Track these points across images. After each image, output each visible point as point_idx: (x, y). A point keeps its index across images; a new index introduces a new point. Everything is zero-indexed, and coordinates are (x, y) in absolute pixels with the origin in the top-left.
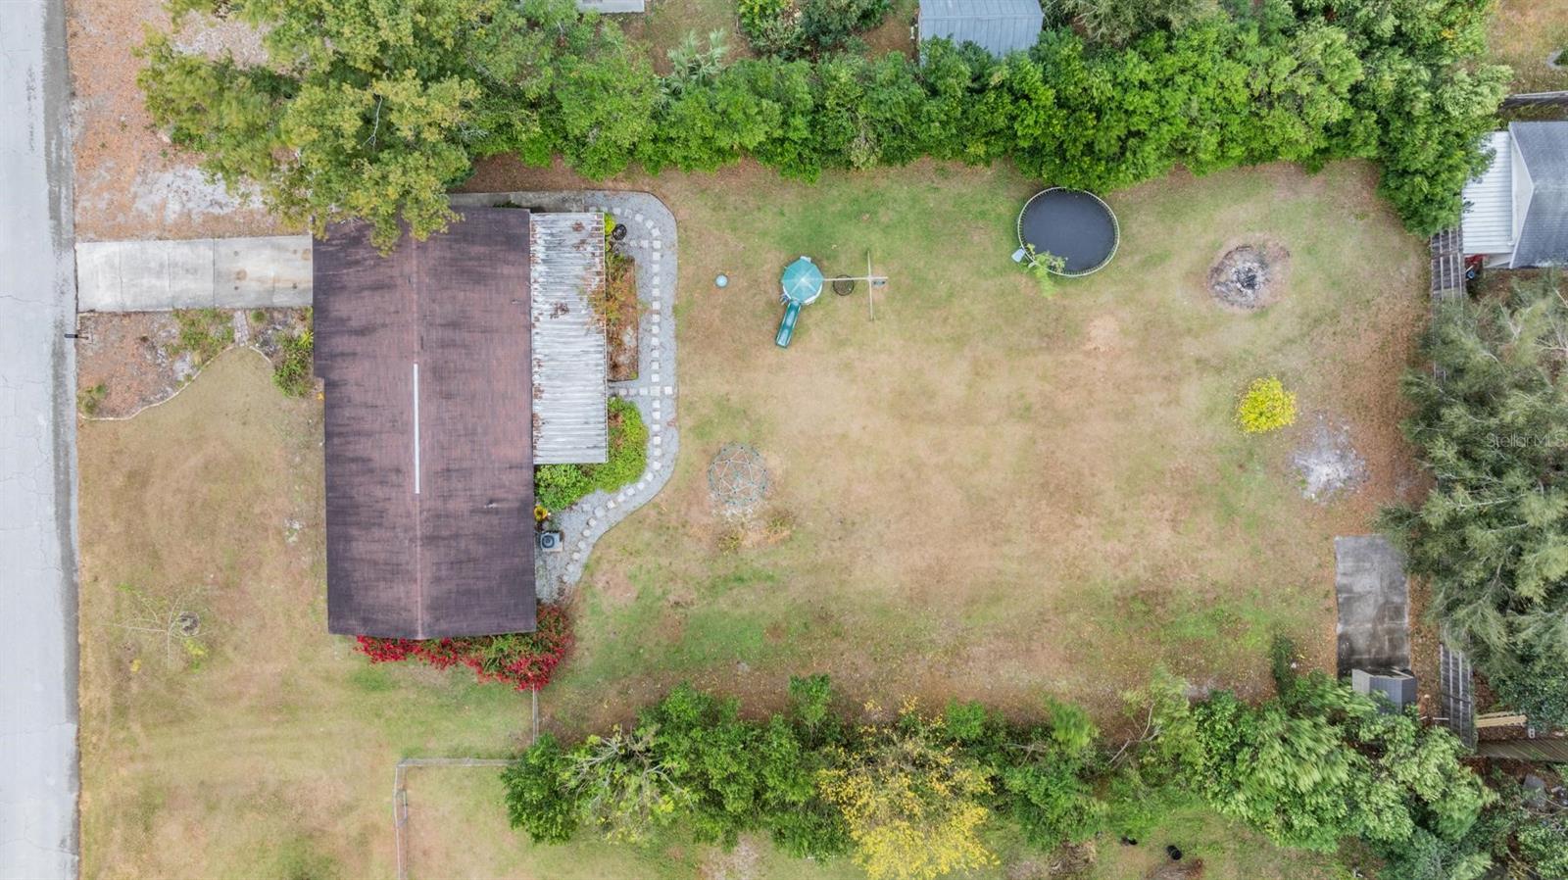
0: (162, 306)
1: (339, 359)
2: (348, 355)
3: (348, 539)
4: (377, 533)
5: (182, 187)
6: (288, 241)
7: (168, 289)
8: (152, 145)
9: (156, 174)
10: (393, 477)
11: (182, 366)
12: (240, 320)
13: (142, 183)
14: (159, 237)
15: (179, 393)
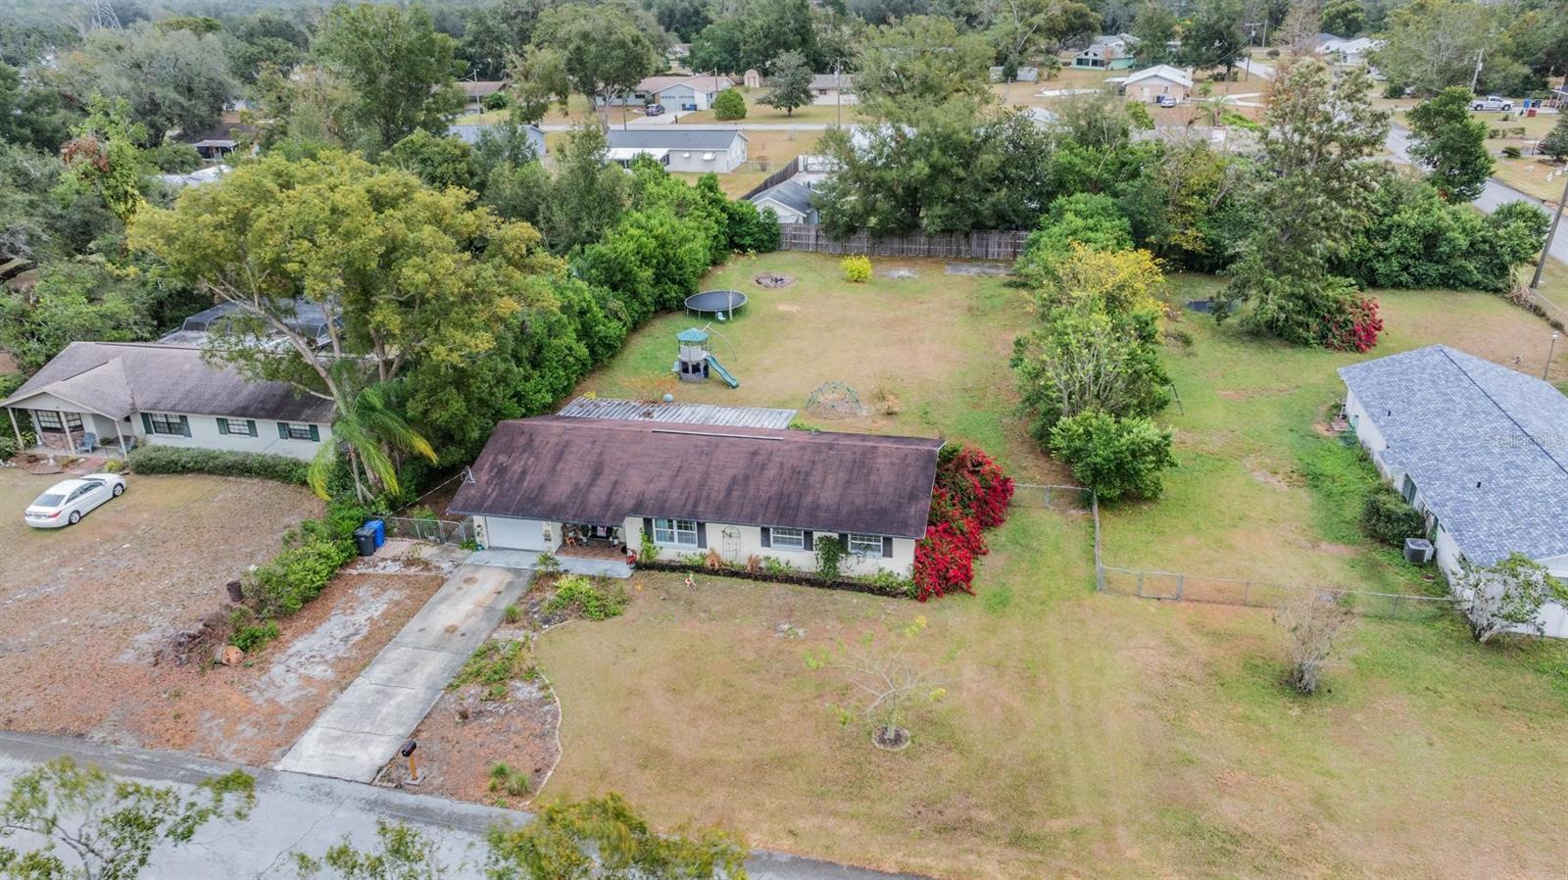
0: (431, 700)
4: (814, 479)
5: (302, 659)
6: (443, 591)
7: (413, 691)
8: (226, 673)
9: (263, 678)
10: (760, 458)
11: (525, 691)
12: (505, 635)
13: (261, 692)
14: (343, 689)
15: (557, 699)
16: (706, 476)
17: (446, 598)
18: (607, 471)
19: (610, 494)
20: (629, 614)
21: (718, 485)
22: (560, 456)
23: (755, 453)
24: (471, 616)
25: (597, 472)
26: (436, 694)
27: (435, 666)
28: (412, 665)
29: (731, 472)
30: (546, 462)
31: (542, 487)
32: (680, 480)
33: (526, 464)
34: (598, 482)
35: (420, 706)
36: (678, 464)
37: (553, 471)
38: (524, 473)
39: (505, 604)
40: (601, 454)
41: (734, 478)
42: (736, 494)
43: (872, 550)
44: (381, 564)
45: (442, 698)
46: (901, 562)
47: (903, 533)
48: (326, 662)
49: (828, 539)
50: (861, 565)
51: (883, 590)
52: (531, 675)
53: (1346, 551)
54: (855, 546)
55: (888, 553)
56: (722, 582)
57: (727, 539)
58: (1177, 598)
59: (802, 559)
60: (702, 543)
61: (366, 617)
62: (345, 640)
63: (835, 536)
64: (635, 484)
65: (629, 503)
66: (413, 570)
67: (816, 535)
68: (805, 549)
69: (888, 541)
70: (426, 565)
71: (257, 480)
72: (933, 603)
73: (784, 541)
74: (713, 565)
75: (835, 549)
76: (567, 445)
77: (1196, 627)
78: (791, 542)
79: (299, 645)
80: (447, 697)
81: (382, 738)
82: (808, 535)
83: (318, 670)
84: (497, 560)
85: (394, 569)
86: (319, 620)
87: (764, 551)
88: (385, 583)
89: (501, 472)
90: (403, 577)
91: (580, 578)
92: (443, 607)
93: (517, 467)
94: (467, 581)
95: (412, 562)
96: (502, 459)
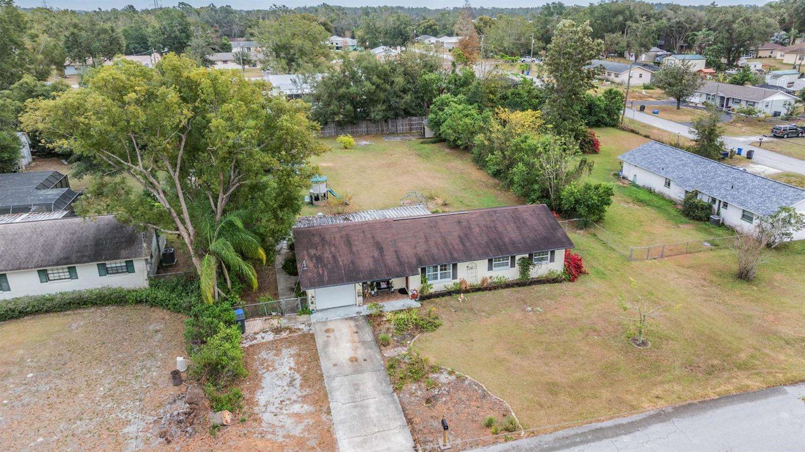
0: (394, 400)
1: (402, 260)
2: (397, 255)
3: (513, 243)
4: (501, 229)
5: (277, 405)
6: (320, 341)
7: (377, 399)
8: (233, 430)
9: (262, 425)
10: (464, 224)
11: (444, 378)
12: (390, 353)
13: (273, 433)
14: (329, 412)
15: (467, 376)
16: (444, 239)
17: (326, 345)
18: (385, 246)
19: (398, 258)
20: (446, 324)
21: (454, 241)
22: (349, 243)
23: (459, 222)
24: (355, 349)
25: (380, 249)
26: (393, 396)
27: (371, 382)
28: (356, 387)
29: (456, 234)
30: (344, 249)
31: (353, 262)
32: (432, 243)
33: (331, 252)
34: (385, 253)
35: (392, 406)
36: (423, 235)
37: (352, 252)
38: (334, 257)
39: (368, 337)
40: (373, 238)
41: (459, 236)
42: (467, 244)
43: (544, 260)
44: (259, 336)
45: (399, 397)
46: (558, 263)
48: (295, 401)
49: (524, 258)
50: (539, 270)
52: (435, 369)
54: (536, 260)
57: (471, 271)
58: (662, 257)
60: (455, 277)
61: (287, 368)
62: (291, 384)
63: (527, 256)
64: (408, 252)
65: (414, 261)
66: (284, 335)
67: (518, 257)
68: (511, 267)
69: (553, 253)
70: (291, 330)
71: (93, 309)
72: (576, 282)
73: (499, 265)
74: (466, 288)
75: (526, 265)
76: (348, 236)
77: (682, 266)
78: (503, 265)
79: (262, 398)
80: (401, 395)
81: (392, 431)
82: (513, 258)
83: (296, 408)
84: (331, 315)
85: (270, 337)
86: (257, 380)
87: (488, 274)
88: (274, 346)
89: (319, 259)
90: (281, 340)
91: (396, 313)
92: (331, 349)
93: (327, 255)
94: (327, 331)
95: (278, 331)
96: (313, 252)
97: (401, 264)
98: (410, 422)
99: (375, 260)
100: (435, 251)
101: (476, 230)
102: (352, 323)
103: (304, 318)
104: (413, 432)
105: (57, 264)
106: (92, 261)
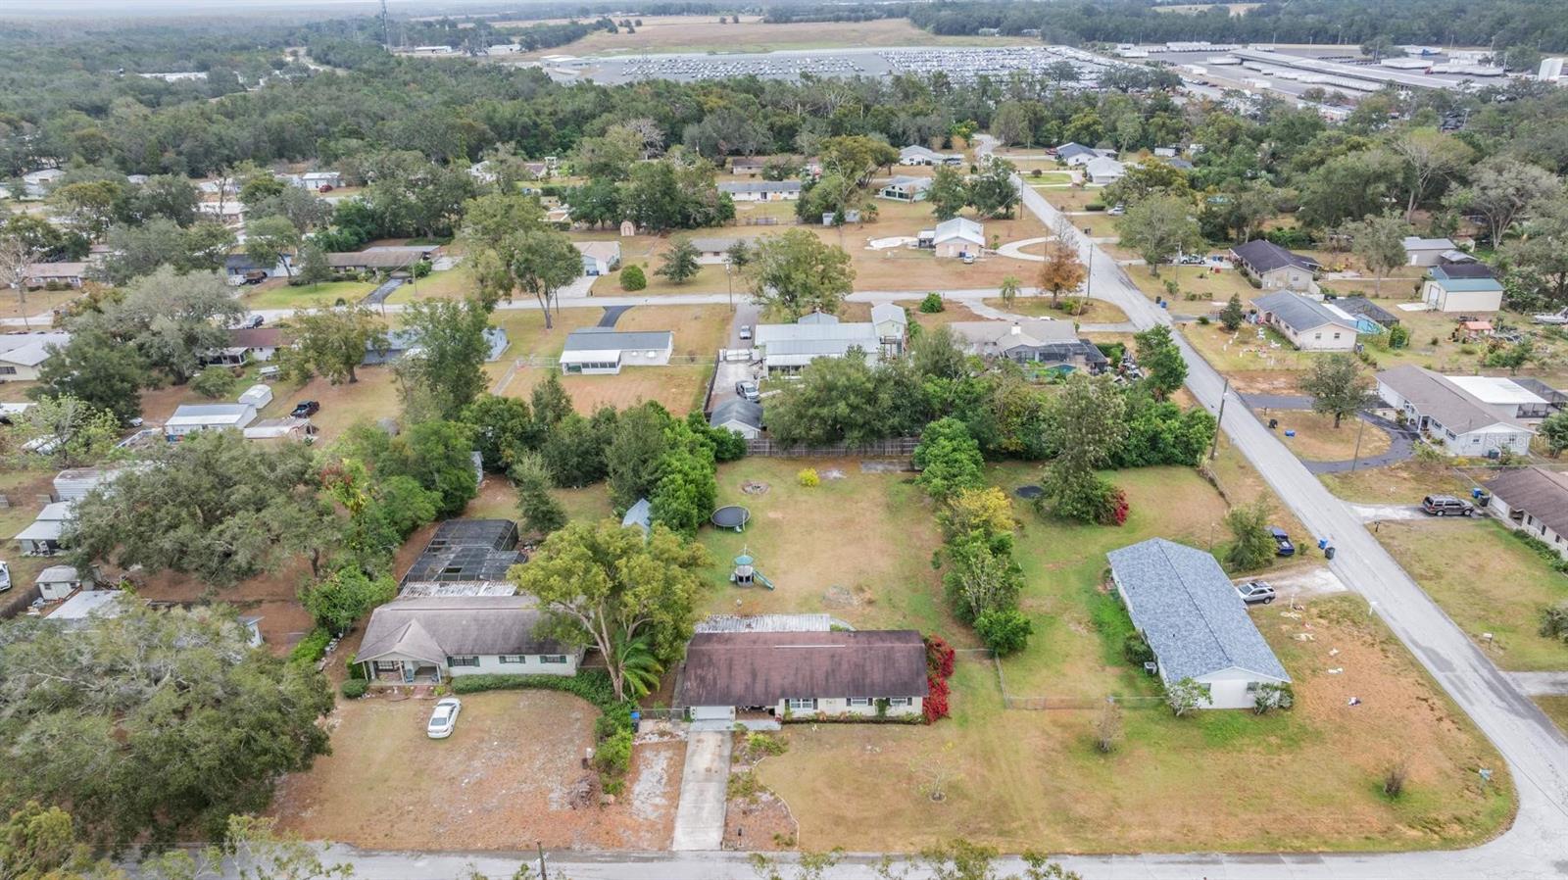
0: (723, 808)
1: (771, 690)
3: (873, 684)
4: (868, 668)
5: (645, 796)
6: (690, 748)
7: (712, 805)
8: (614, 809)
9: (632, 808)
10: (837, 658)
11: (765, 797)
12: (737, 769)
13: (638, 815)
14: (676, 808)
15: (782, 799)
16: (812, 672)
17: (694, 753)
18: (759, 674)
19: (765, 690)
20: (792, 750)
21: (820, 675)
22: (730, 667)
23: (833, 656)
24: (713, 761)
25: (754, 675)
26: (723, 804)
27: (714, 791)
28: (701, 792)
29: (824, 667)
30: (724, 672)
31: (729, 686)
32: (800, 676)
33: (714, 674)
34: (758, 682)
35: (719, 811)
36: (797, 668)
37: (730, 677)
38: (715, 679)
39: (727, 752)
40: (752, 663)
41: (827, 671)
42: (830, 682)
43: (902, 703)
44: (647, 737)
45: (727, 806)
46: (916, 707)
47: (917, 694)
48: (658, 796)
49: (880, 699)
50: (897, 710)
51: (909, 722)
52: (763, 789)
53: (1117, 671)
54: (893, 702)
55: (910, 703)
56: (829, 727)
57: (829, 705)
58: (1044, 708)
59: (868, 710)
60: (816, 707)
61: (660, 769)
62: (659, 782)
63: (883, 698)
64: (777, 680)
65: (778, 692)
66: (666, 739)
67: (874, 698)
68: (869, 705)
69: (910, 699)
70: (672, 735)
72: (934, 725)
73: (857, 703)
74: (824, 718)
75: (883, 704)
77: (1055, 723)
78: (860, 703)
79: (637, 788)
80: (729, 805)
81: (711, 829)
82: (871, 700)
83: (657, 800)
84: (707, 727)
85: (655, 739)
86: (637, 772)
87: (848, 709)
88: (656, 747)
89: (702, 679)
90: (663, 743)
91: (757, 732)
92: (696, 758)
93: (710, 676)
94: (699, 741)
95: (662, 734)
96: (699, 672)
97: (767, 693)
98: (726, 825)
99: (747, 688)
100: (800, 684)
101: (845, 666)
102: (719, 737)
103: (684, 725)
104: (725, 832)
105: (512, 653)
106: (537, 653)
